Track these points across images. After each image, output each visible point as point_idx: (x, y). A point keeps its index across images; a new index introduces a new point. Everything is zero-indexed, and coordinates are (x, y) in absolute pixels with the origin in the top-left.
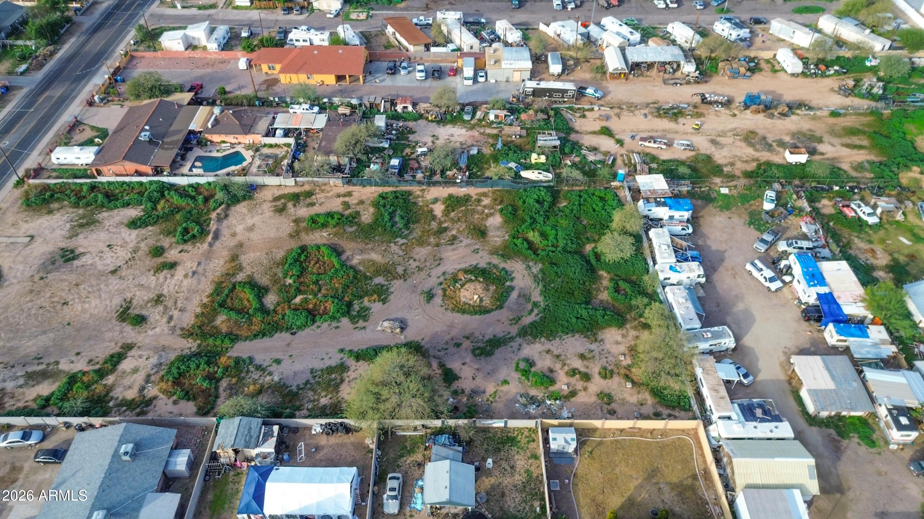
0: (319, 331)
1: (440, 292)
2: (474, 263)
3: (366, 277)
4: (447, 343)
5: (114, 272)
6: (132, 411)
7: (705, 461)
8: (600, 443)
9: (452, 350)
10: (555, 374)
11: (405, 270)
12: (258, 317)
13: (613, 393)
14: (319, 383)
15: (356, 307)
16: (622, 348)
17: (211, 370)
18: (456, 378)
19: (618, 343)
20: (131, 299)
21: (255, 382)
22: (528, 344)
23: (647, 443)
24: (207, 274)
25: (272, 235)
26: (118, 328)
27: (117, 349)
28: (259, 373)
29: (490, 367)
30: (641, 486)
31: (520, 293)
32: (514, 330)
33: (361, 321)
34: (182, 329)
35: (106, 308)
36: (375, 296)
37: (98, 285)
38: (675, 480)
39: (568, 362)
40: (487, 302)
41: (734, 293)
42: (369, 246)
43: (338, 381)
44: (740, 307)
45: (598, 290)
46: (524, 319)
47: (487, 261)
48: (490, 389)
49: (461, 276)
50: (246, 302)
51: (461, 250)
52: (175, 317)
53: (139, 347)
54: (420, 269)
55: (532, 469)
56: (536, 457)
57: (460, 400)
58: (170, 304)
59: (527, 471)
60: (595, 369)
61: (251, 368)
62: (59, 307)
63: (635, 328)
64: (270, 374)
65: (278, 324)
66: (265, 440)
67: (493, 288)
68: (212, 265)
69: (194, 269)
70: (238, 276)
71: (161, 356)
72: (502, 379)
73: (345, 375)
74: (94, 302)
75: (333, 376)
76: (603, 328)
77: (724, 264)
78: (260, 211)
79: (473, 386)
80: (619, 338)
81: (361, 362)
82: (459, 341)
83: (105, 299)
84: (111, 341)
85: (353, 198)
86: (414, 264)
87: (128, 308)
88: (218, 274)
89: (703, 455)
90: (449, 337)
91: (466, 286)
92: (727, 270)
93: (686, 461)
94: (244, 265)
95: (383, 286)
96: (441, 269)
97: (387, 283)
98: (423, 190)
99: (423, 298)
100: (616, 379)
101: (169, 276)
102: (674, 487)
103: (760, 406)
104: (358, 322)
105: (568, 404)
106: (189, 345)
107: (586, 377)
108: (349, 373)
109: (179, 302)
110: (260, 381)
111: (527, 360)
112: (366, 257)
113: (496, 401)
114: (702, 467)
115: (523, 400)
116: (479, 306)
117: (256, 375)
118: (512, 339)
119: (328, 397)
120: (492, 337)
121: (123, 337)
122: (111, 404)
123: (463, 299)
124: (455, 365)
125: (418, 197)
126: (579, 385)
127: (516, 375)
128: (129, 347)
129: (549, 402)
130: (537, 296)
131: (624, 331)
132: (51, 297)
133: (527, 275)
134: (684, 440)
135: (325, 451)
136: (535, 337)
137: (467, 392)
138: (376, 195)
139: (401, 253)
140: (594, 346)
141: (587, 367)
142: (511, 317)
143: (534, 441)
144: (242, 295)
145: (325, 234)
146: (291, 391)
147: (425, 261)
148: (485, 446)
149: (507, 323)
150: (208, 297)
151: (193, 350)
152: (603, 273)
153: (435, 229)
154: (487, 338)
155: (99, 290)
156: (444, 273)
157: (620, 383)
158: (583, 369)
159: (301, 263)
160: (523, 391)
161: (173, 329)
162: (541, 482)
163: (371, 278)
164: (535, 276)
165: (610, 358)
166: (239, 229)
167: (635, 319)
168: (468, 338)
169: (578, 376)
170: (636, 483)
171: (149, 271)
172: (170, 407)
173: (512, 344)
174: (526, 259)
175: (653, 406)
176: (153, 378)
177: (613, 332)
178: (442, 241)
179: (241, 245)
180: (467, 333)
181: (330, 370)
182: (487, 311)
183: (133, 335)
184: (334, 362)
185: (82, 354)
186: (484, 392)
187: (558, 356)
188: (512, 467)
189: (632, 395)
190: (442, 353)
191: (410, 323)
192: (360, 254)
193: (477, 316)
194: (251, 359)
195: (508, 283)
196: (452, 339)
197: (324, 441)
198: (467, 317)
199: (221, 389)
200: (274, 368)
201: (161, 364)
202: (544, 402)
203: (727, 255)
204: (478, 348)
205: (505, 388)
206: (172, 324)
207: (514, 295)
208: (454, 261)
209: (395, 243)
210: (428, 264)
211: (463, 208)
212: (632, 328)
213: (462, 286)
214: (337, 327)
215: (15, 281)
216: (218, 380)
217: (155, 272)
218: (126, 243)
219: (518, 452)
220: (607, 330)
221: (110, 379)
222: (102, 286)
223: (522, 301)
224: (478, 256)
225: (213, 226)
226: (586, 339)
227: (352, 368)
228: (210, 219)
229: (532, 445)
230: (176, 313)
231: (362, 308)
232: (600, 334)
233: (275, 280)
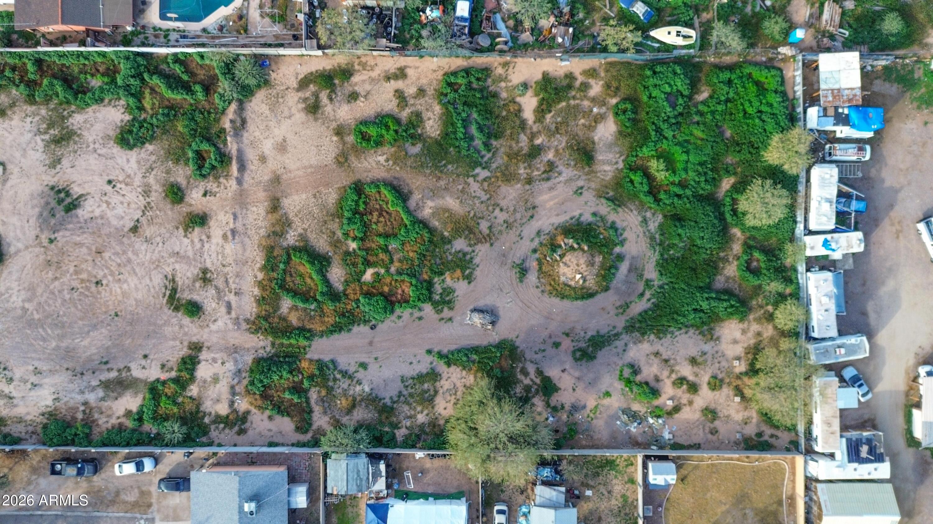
0: (400, 323)
1: (535, 264)
2: (576, 213)
3: (443, 238)
4: (544, 342)
5: (135, 229)
6: (231, 428)
7: (794, 488)
8: (696, 467)
9: (551, 351)
10: (661, 384)
11: (490, 228)
12: (329, 307)
13: (719, 408)
14: (411, 395)
15: (438, 288)
16: (739, 350)
17: (296, 379)
18: (556, 389)
19: (735, 342)
20: (173, 276)
21: (345, 393)
22: (635, 343)
23: (743, 467)
24: (249, 232)
25: (314, 162)
26: (174, 321)
27: (185, 351)
28: (348, 382)
29: (591, 376)
30: (728, 512)
31: (631, 265)
32: (621, 322)
33: (446, 310)
34: (247, 321)
35: (149, 291)
36: (458, 273)
37: (124, 252)
38: (761, 506)
39: (677, 368)
40: (591, 283)
41: (888, 264)
42: (442, 183)
43: (432, 392)
44: (890, 285)
45: (725, 260)
46: (633, 306)
47: (593, 210)
48: (591, 403)
49: (560, 240)
50: (308, 281)
51: (560, 187)
52: (234, 304)
53: (209, 348)
54: (509, 225)
55: (628, 494)
56: (632, 481)
57: (560, 418)
58: (220, 283)
59: (623, 496)
60: (705, 378)
61: (338, 376)
62: (93, 288)
63: (758, 320)
64: (359, 383)
65: (353, 315)
66: (375, 480)
67: (599, 259)
68: (251, 218)
69: (232, 226)
70: (288, 236)
71: (236, 361)
72: (603, 390)
73: (437, 384)
74: (133, 281)
75: (426, 386)
76: (722, 320)
77: (892, 214)
78: (286, 113)
79: (573, 400)
80: (738, 335)
81: (453, 368)
82: (558, 340)
83: (143, 277)
84: (174, 339)
85: (408, 81)
86: (501, 217)
87: (174, 290)
88: (263, 232)
89: (794, 481)
90: (546, 333)
91: (566, 259)
92: (892, 224)
93: (777, 487)
94: (291, 215)
95: (465, 254)
96: (535, 225)
97: (469, 249)
98: (506, 65)
99: (514, 274)
100: (726, 391)
101: (204, 237)
102: (758, 512)
103: (869, 441)
104: (442, 311)
105: (670, 421)
106: (262, 344)
107: (693, 388)
108: (443, 382)
109: (231, 281)
110: (351, 392)
111: (632, 366)
112: (440, 202)
113: (596, 418)
114: (789, 493)
115: (625, 418)
116: (583, 288)
117: (344, 384)
118: (617, 335)
119: (426, 412)
120: (595, 333)
121: (186, 334)
122: (207, 420)
123: (563, 279)
124: (553, 372)
125: (501, 79)
126: (685, 398)
127: (619, 385)
128: (197, 347)
129: (651, 421)
130: (651, 273)
131: (746, 325)
132: (76, 273)
133: (641, 235)
134: (779, 464)
135: (431, 475)
136: (643, 334)
137: (567, 407)
138: (439, 75)
139: (484, 197)
140: (707, 347)
141: (697, 375)
142: (618, 304)
143: (632, 464)
144: (301, 269)
145: (382, 159)
146: (385, 405)
147: (515, 210)
148: (585, 471)
149: (613, 312)
150: (261, 269)
151: (268, 349)
152: (736, 232)
153: (525, 150)
154: (590, 334)
155: (129, 261)
156: (539, 233)
157: (728, 396)
158: (691, 378)
159: (362, 215)
160: (625, 406)
161: (236, 322)
162: (636, 507)
163: (450, 242)
164: (652, 238)
165: (724, 364)
166: (267, 147)
167: (761, 307)
168: (567, 335)
169: (685, 387)
170: (724, 508)
171: (177, 228)
172: (267, 424)
173: (617, 343)
174: (642, 207)
175: (758, 425)
176: (237, 389)
177: (733, 326)
178: (536, 173)
179: (276, 180)
180: (567, 329)
181: (421, 378)
182: (591, 295)
183: (195, 330)
184: (423, 368)
185: (151, 357)
186: (584, 407)
187: (666, 361)
188: (609, 492)
189: (738, 412)
190: (539, 356)
191: (501, 313)
192: (431, 198)
193: (579, 303)
194: (333, 361)
195: (617, 249)
196: (550, 337)
197: (428, 464)
198: (567, 303)
199: (313, 402)
200: (361, 374)
201: (239, 371)
202: (646, 418)
203: (901, 195)
204: (580, 350)
205: (606, 401)
206: (233, 315)
207: (624, 267)
208: (551, 209)
209: (474, 176)
210: (518, 216)
211: (564, 104)
212: (755, 319)
213: (562, 256)
214: (420, 318)
215: (20, 245)
216: (306, 391)
217: (186, 230)
218: (129, 176)
219: (616, 477)
220: (727, 323)
221: (194, 390)
222: (130, 254)
223: (633, 278)
224: (582, 199)
225: (232, 146)
226: (700, 337)
227: (445, 376)
228: (223, 131)
229: (631, 469)
230: (231, 297)
231: (444, 289)
232: (717, 329)
233: (336, 244)
